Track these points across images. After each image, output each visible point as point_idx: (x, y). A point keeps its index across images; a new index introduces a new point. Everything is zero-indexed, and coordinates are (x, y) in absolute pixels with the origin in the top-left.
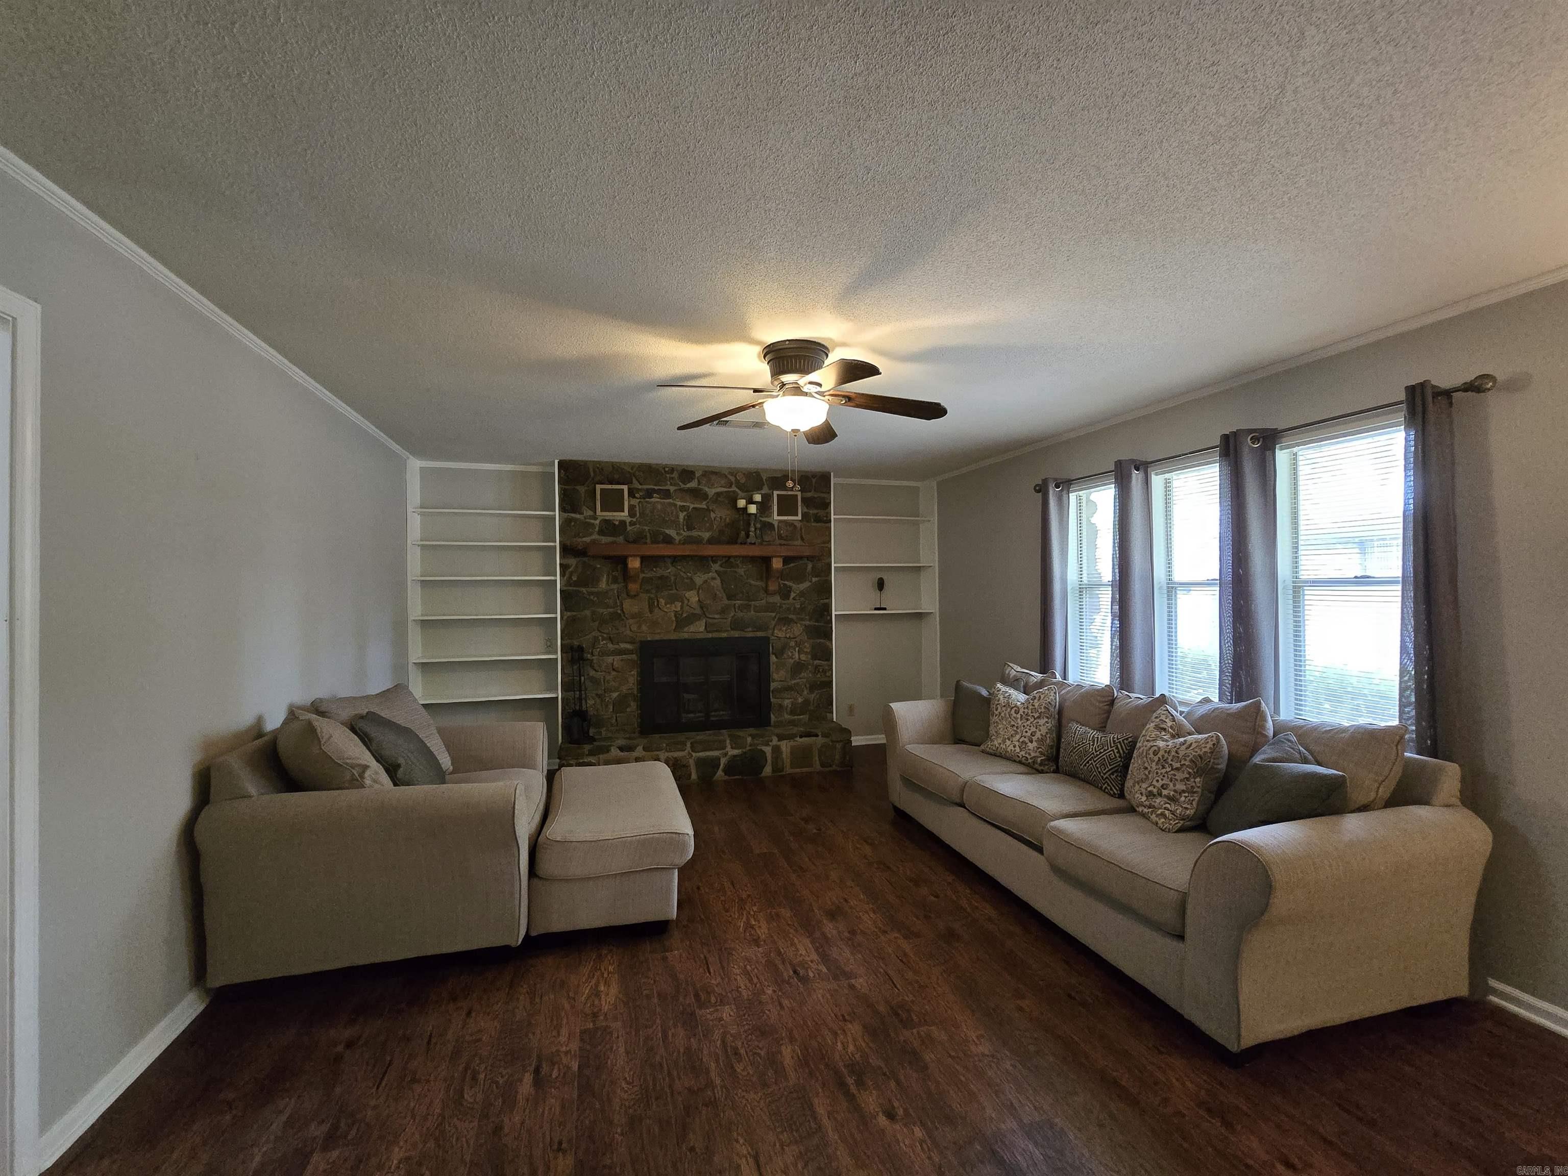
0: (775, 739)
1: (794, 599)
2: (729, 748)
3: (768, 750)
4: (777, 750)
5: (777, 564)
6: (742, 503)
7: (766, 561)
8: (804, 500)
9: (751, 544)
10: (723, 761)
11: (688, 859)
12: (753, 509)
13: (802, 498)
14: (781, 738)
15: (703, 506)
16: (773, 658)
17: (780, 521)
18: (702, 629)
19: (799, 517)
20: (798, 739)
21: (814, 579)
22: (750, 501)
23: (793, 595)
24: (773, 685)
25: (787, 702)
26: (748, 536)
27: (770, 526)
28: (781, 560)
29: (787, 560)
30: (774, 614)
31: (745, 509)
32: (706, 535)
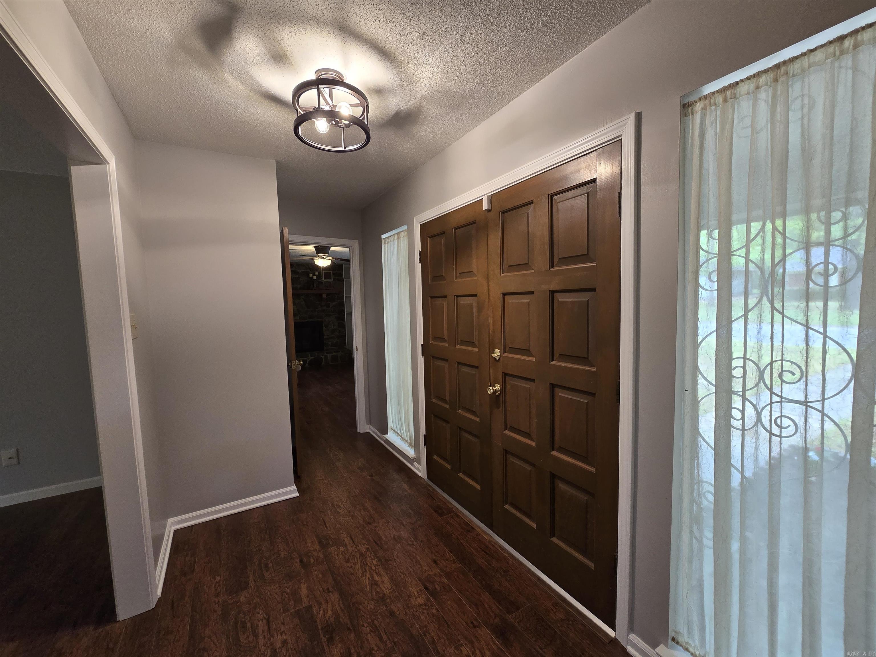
0: (325, 353)
1: (331, 308)
2: (310, 357)
3: (323, 357)
4: (326, 357)
5: (324, 296)
6: (311, 275)
7: (321, 295)
8: (333, 274)
9: (315, 289)
10: (308, 361)
11: (299, 370)
12: (315, 278)
13: (333, 273)
14: (327, 353)
15: (297, 276)
16: (324, 328)
17: (325, 281)
18: (299, 318)
19: (332, 280)
20: (333, 353)
21: (338, 301)
22: (314, 275)
23: (331, 307)
24: (325, 337)
25: (330, 343)
26: (314, 287)
27: (322, 283)
28: (326, 295)
29: (328, 295)
30: (324, 313)
31: (312, 277)
32: (299, 286)
